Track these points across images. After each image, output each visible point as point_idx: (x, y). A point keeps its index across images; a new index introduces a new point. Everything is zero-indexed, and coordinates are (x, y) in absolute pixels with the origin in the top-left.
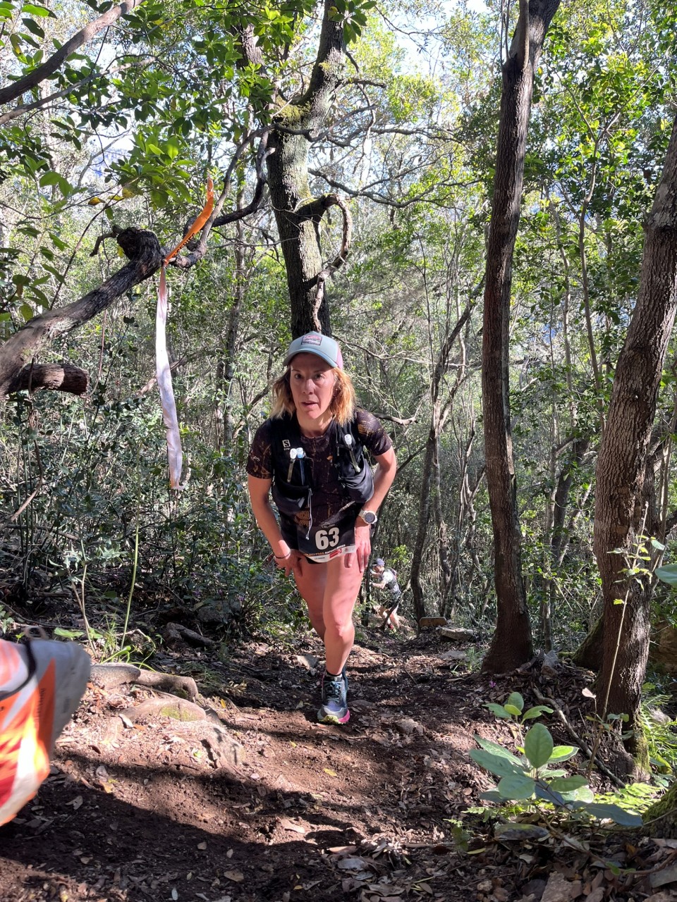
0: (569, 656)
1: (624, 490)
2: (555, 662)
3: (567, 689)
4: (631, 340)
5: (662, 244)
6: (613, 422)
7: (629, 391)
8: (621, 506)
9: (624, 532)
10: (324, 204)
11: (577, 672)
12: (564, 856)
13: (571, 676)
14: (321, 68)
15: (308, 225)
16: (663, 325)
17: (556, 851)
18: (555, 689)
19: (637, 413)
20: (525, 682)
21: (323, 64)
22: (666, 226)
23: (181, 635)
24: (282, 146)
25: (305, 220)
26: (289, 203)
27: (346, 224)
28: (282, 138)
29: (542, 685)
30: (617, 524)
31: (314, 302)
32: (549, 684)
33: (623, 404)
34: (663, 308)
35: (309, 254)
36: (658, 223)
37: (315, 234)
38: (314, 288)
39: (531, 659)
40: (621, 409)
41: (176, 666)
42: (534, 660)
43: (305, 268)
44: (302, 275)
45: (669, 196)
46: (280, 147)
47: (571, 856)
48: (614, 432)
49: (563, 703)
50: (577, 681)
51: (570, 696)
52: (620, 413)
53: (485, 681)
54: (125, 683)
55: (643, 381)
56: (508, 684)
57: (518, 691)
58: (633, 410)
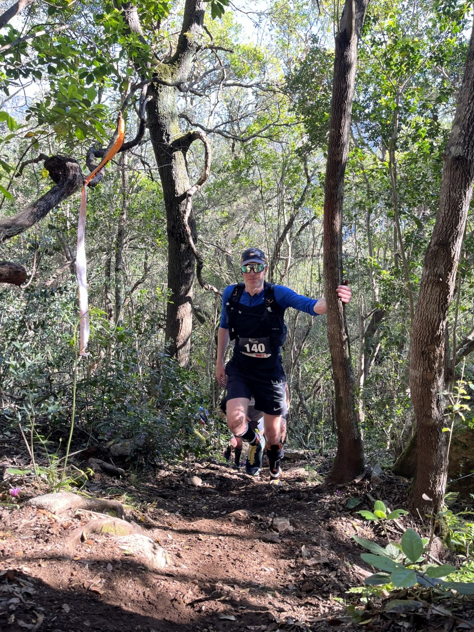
0: (389, 469)
1: (431, 347)
2: (381, 474)
3: (390, 493)
4: (436, 238)
5: (456, 169)
6: (424, 298)
7: (436, 275)
8: (430, 359)
9: (432, 377)
10: (190, 138)
11: (397, 480)
12: (434, 621)
13: (393, 483)
14: (185, 36)
15: (178, 155)
16: (458, 227)
17: (428, 617)
18: (382, 493)
19: (441, 291)
20: (361, 489)
21: (187, 34)
22: (460, 156)
23: (101, 467)
24: (158, 95)
25: (177, 150)
26: (164, 138)
27: (207, 154)
28: (157, 89)
29: (373, 491)
30: (427, 372)
31: (185, 212)
32: (378, 489)
33: (430, 285)
34: (459, 215)
35: (180, 176)
36: (453, 153)
37: (184, 160)
38: (184, 201)
39: (363, 472)
40: (430, 289)
41: (101, 492)
42: (365, 472)
43: (177, 186)
44: (174, 191)
45: (460, 135)
46: (156, 95)
47: (441, 620)
48: (424, 305)
49: (389, 503)
50: (397, 486)
51: (394, 497)
52: (429, 291)
53: (330, 490)
54: (70, 508)
55: (445, 268)
56: (348, 491)
57: (356, 496)
58: (438, 289)
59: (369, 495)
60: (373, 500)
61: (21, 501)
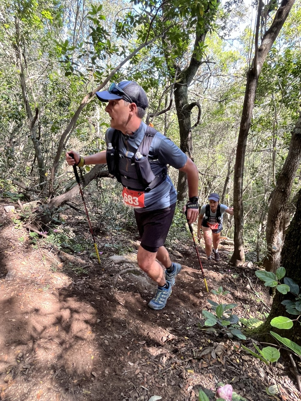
2: (252, 265)
4: (283, 171)
7: (281, 188)
8: (275, 223)
9: (275, 232)
10: (192, 106)
20: (241, 270)
22: (299, 133)
27: (199, 112)
33: (278, 192)
35: (187, 122)
36: (296, 132)
44: (184, 129)
53: (228, 268)
54: (122, 262)
55: (286, 185)
56: (235, 270)
57: (238, 273)
58: (282, 194)
59: (244, 274)
60: (245, 276)
61: (108, 257)
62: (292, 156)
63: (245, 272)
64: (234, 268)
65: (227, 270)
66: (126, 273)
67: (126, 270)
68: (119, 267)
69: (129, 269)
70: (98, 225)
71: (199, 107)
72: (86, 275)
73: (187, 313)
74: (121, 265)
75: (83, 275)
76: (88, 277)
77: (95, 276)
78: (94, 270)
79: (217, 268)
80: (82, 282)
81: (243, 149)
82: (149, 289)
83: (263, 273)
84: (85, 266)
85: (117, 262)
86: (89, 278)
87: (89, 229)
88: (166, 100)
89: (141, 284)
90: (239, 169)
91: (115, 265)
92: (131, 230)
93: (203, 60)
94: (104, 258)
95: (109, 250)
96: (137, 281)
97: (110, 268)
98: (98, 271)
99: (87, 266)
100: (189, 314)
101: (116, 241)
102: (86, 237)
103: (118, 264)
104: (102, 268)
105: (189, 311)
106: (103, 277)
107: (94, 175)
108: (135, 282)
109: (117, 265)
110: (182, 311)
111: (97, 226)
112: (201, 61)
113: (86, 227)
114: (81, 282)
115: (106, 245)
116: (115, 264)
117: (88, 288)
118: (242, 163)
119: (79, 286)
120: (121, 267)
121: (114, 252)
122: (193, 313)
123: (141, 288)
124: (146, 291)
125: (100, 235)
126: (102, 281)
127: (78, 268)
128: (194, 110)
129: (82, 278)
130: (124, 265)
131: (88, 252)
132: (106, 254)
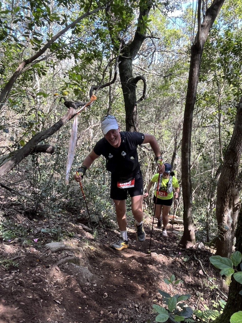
0: (208, 244)
1: (226, 196)
2: (202, 246)
3: (205, 256)
4: (230, 146)
6: (223, 174)
7: (229, 163)
8: (225, 201)
9: (226, 209)
10: (138, 79)
11: (209, 250)
13: (207, 252)
18: (201, 256)
20: (191, 252)
23: (83, 228)
29: (197, 254)
30: (223, 207)
32: (199, 254)
40: (226, 169)
41: (79, 240)
44: (129, 103)
48: (223, 177)
49: (203, 261)
50: (209, 254)
51: (206, 259)
52: (225, 170)
53: (178, 250)
54: (60, 250)
55: (234, 160)
56: (186, 253)
57: (189, 255)
58: (230, 170)
59: (195, 256)
60: (196, 259)
61: (44, 244)
62: (239, 131)
63: (196, 254)
64: (184, 250)
65: (177, 253)
66: (65, 263)
67: (64, 260)
68: (57, 255)
69: (69, 258)
70: (34, 206)
71: (144, 81)
72: (16, 268)
73: (135, 307)
74: (60, 254)
75: (12, 268)
76: (18, 270)
77: (27, 269)
78: (27, 262)
79: (167, 251)
80: (11, 277)
81: (189, 124)
82: (92, 280)
83: (217, 260)
84: (15, 257)
85: (54, 250)
86: (20, 272)
87: (23, 211)
88: (111, 73)
89: (82, 276)
90: (186, 145)
91: (52, 254)
92: (72, 211)
93: (147, 35)
94: (39, 246)
95: (46, 235)
96: (77, 272)
97: (46, 257)
98: (31, 262)
99: (18, 256)
100: (137, 309)
101: (54, 224)
102: (19, 221)
103: (56, 252)
104: (37, 258)
105: (137, 304)
106: (37, 269)
107: (28, 149)
108: (76, 273)
109: (54, 254)
110: (129, 305)
111: (33, 208)
112: (145, 36)
113: (20, 209)
114: (9, 278)
115: (43, 230)
116: (53, 252)
117: (18, 284)
118: (189, 138)
119: (6, 283)
120: (59, 255)
121: (51, 238)
122: (141, 307)
123: (82, 281)
124: (88, 284)
125: (36, 219)
126: (35, 275)
127: (6, 260)
128: (139, 84)
129: (10, 273)
130: (63, 253)
131: (20, 240)
132: (42, 240)
